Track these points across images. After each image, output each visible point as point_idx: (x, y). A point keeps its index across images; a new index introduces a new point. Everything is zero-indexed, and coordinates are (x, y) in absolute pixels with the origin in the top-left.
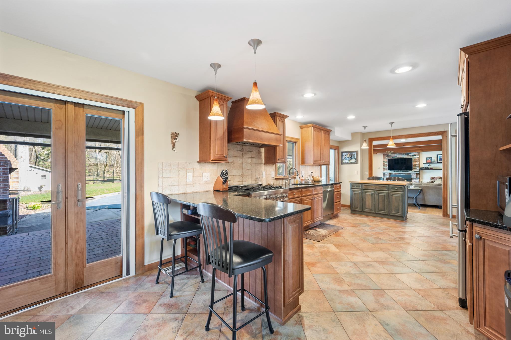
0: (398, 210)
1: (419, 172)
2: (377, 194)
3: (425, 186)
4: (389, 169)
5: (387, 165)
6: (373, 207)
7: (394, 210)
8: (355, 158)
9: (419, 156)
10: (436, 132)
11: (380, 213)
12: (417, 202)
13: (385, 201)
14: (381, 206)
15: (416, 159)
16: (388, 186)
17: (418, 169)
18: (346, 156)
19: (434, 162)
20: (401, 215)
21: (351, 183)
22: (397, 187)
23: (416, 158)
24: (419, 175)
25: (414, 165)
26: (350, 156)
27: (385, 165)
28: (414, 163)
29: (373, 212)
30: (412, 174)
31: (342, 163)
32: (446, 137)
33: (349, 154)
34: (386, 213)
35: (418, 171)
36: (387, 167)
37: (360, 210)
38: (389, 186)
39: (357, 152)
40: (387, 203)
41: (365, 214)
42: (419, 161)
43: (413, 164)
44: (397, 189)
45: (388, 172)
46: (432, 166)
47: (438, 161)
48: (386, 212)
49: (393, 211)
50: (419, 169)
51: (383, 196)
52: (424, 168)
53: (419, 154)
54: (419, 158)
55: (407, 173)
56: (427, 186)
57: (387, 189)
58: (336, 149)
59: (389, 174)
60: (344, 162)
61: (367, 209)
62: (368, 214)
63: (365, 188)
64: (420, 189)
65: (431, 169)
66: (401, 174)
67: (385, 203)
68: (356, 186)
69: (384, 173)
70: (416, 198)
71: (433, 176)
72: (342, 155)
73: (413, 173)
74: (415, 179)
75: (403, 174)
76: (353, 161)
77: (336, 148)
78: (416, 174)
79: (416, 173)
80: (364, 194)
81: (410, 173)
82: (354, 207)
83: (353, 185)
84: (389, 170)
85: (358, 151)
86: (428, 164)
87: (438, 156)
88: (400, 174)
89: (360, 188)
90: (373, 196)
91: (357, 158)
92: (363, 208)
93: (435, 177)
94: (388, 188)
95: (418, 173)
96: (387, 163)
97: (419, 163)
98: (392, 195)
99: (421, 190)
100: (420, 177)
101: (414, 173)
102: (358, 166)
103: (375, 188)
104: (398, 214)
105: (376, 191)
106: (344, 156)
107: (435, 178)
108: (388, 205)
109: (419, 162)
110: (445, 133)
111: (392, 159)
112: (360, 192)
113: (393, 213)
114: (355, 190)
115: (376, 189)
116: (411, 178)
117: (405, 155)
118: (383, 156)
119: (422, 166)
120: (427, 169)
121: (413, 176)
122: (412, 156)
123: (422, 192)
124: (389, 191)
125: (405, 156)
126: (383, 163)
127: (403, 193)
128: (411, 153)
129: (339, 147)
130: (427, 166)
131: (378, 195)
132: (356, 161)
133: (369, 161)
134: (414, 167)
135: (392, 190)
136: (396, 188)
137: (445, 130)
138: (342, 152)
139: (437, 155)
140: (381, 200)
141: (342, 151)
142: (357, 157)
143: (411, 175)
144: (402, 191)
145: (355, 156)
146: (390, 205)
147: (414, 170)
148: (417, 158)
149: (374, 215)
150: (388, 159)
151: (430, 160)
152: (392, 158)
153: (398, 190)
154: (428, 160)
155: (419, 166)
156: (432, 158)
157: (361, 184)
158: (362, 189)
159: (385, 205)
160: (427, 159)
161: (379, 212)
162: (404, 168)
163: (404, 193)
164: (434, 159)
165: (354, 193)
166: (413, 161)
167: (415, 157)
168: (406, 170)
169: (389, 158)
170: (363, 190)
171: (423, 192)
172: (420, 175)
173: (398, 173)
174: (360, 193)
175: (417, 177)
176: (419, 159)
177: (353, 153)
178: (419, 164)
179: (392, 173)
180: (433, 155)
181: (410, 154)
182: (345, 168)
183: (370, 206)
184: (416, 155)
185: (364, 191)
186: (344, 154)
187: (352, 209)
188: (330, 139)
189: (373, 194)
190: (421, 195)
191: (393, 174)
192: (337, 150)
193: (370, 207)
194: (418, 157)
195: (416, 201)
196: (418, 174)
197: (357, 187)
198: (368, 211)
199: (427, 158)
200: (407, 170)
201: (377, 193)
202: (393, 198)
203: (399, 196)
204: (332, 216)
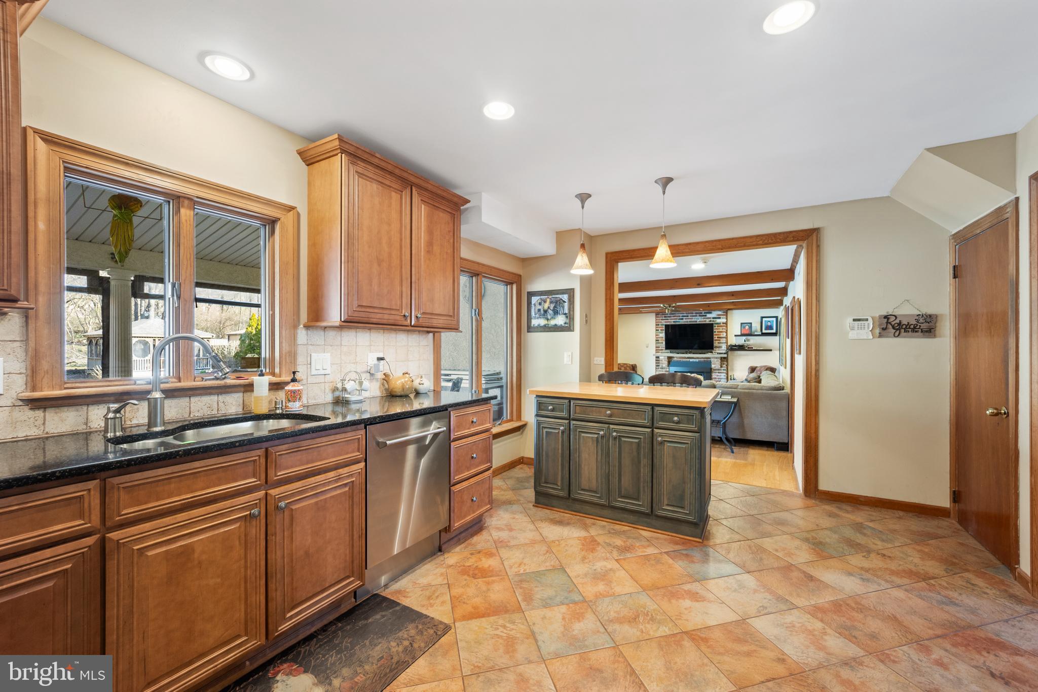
0: (682, 498)
1: (725, 356)
2: (615, 438)
3: (745, 393)
4: (667, 348)
5: (664, 339)
6: (602, 483)
7: (668, 499)
8: (566, 311)
9: (727, 319)
10: (791, 232)
11: (622, 505)
12: (726, 435)
13: (639, 462)
14: (627, 481)
15: (721, 326)
16: (649, 408)
17: (724, 347)
18: (540, 304)
19: (756, 333)
20: (691, 518)
21: (537, 396)
22: (677, 415)
23: (720, 323)
24: (725, 363)
25: (716, 340)
26: (552, 306)
27: (660, 339)
28: (716, 335)
29: (603, 502)
30: (712, 360)
31: (530, 329)
32: (818, 246)
33: (548, 300)
34: (642, 509)
35: (725, 354)
36: (664, 343)
37: (561, 494)
38: (653, 409)
39: (570, 292)
40: (645, 471)
41: (578, 506)
42: (727, 330)
43: (715, 337)
44: (678, 422)
45: (665, 355)
46: (753, 341)
47: (764, 331)
48: (642, 505)
49: (666, 502)
50: (727, 349)
51: (634, 446)
52: (735, 346)
53: (727, 316)
54: (726, 323)
55: (703, 358)
56: (748, 393)
57: (646, 422)
58: (511, 284)
59: (667, 359)
60: (536, 325)
61: (583, 490)
62: (587, 508)
63: (578, 416)
64: (735, 400)
65: (750, 349)
66: (691, 360)
67: (639, 471)
68: (550, 407)
69: (658, 357)
70: (724, 423)
71: (754, 365)
72: (529, 303)
73: (714, 358)
74: (719, 370)
75: (694, 360)
76: (560, 320)
77: (513, 280)
78: (720, 361)
79: (721, 358)
80: (576, 435)
81: (709, 358)
82: (546, 482)
83: (544, 402)
84: (667, 351)
85: (573, 290)
86: (744, 338)
87: (764, 319)
88: (688, 360)
89: (564, 414)
90: (602, 443)
91: (569, 312)
92: (573, 488)
93: (756, 367)
94: (650, 417)
95: (724, 358)
96: (663, 335)
97: (727, 335)
98: (662, 443)
99: (736, 404)
100: (727, 365)
101: (717, 358)
102: (573, 338)
103: (611, 416)
104: (680, 514)
105: (612, 426)
106: (535, 305)
107: (758, 369)
108: (649, 479)
109: (726, 333)
110: (815, 235)
111: (672, 325)
112: (562, 428)
113: (666, 509)
114: (548, 423)
115: (615, 419)
116: (711, 369)
117: (700, 316)
118: (656, 317)
119: (733, 341)
120: (741, 348)
121: (714, 364)
122: (713, 318)
123: (737, 408)
124: (652, 427)
125: (699, 320)
126: (656, 335)
127: (697, 435)
128: (711, 313)
129: (520, 276)
130: (741, 341)
131: (620, 440)
132: (568, 321)
133: (606, 321)
134: (716, 344)
135: (662, 424)
136: (676, 418)
137: (816, 226)
138: (531, 294)
139: (762, 318)
140: (627, 461)
141: (530, 290)
142: (569, 309)
143: (710, 362)
144: (692, 427)
145: (566, 305)
146: (654, 481)
147: (717, 350)
148: (723, 323)
149: (606, 512)
150: (666, 325)
151: (747, 327)
152: (673, 323)
153: (682, 426)
154: (744, 327)
155: (727, 342)
156: (751, 323)
157: (567, 401)
158: (569, 419)
159: (638, 479)
160: (743, 325)
161: (620, 502)
162: (696, 346)
163: (701, 436)
164: (756, 326)
165: (545, 430)
166: (716, 329)
167: (718, 321)
168: (700, 351)
169: (668, 323)
170: (573, 422)
171: (739, 406)
172: (727, 361)
173: (685, 358)
174: (563, 432)
175: (721, 367)
176: (727, 327)
177: (560, 296)
178: (726, 338)
179: (673, 357)
180: (753, 317)
181: (709, 315)
182: (538, 342)
183: (594, 482)
184: (720, 318)
185: (576, 427)
186: (535, 300)
187: (539, 489)
188: (463, 235)
189: (602, 437)
190: (736, 415)
191: (675, 359)
192: (514, 287)
193: (594, 485)
194: (724, 320)
195: (724, 432)
196: (724, 360)
197: (553, 410)
198: (586, 496)
199: (741, 324)
200: (704, 351)
201: (615, 434)
202: (666, 455)
203: (684, 446)
204: (445, 537)
